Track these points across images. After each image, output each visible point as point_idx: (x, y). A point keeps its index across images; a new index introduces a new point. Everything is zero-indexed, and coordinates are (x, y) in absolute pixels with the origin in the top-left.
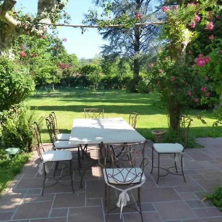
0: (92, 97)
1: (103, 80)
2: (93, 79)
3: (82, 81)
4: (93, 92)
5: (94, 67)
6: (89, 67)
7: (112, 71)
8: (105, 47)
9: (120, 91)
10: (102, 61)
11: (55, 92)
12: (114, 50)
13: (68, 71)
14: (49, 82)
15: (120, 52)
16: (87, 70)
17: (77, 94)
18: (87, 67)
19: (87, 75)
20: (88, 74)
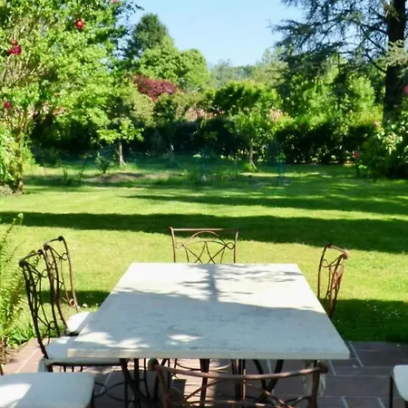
0: (240, 188)
1: (281, 135)
2: (249, 130)
3: (213, 135)
4: (247, 170)
5: (254, 91)
6: (240, 90)
7: (314, 103)
8: (290, 27)
9: (339, 170)
10: (279, 71)
11: (126, 168)
12: (319, 37)
13: (169, 102)
14: (107, 138)
15: (340, 44)
16: (233, 101)
17: (191, 178)
18: (230, 90)
19: (232, 118)
20: (235, 112)
